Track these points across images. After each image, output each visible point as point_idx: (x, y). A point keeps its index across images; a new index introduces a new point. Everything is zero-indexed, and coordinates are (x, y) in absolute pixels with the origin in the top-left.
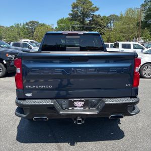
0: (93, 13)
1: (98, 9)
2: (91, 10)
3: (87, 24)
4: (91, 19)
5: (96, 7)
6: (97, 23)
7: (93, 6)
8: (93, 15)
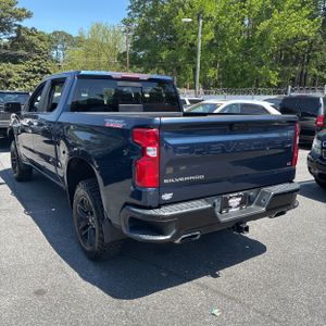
0: (18, 23)
1: (29, 15)
2: (13, 14)
3: (5, 47)
4: (14, 35)
5: (24, 10)
6: (30, 47)
7: (18, 6)
8: (20, 26)
